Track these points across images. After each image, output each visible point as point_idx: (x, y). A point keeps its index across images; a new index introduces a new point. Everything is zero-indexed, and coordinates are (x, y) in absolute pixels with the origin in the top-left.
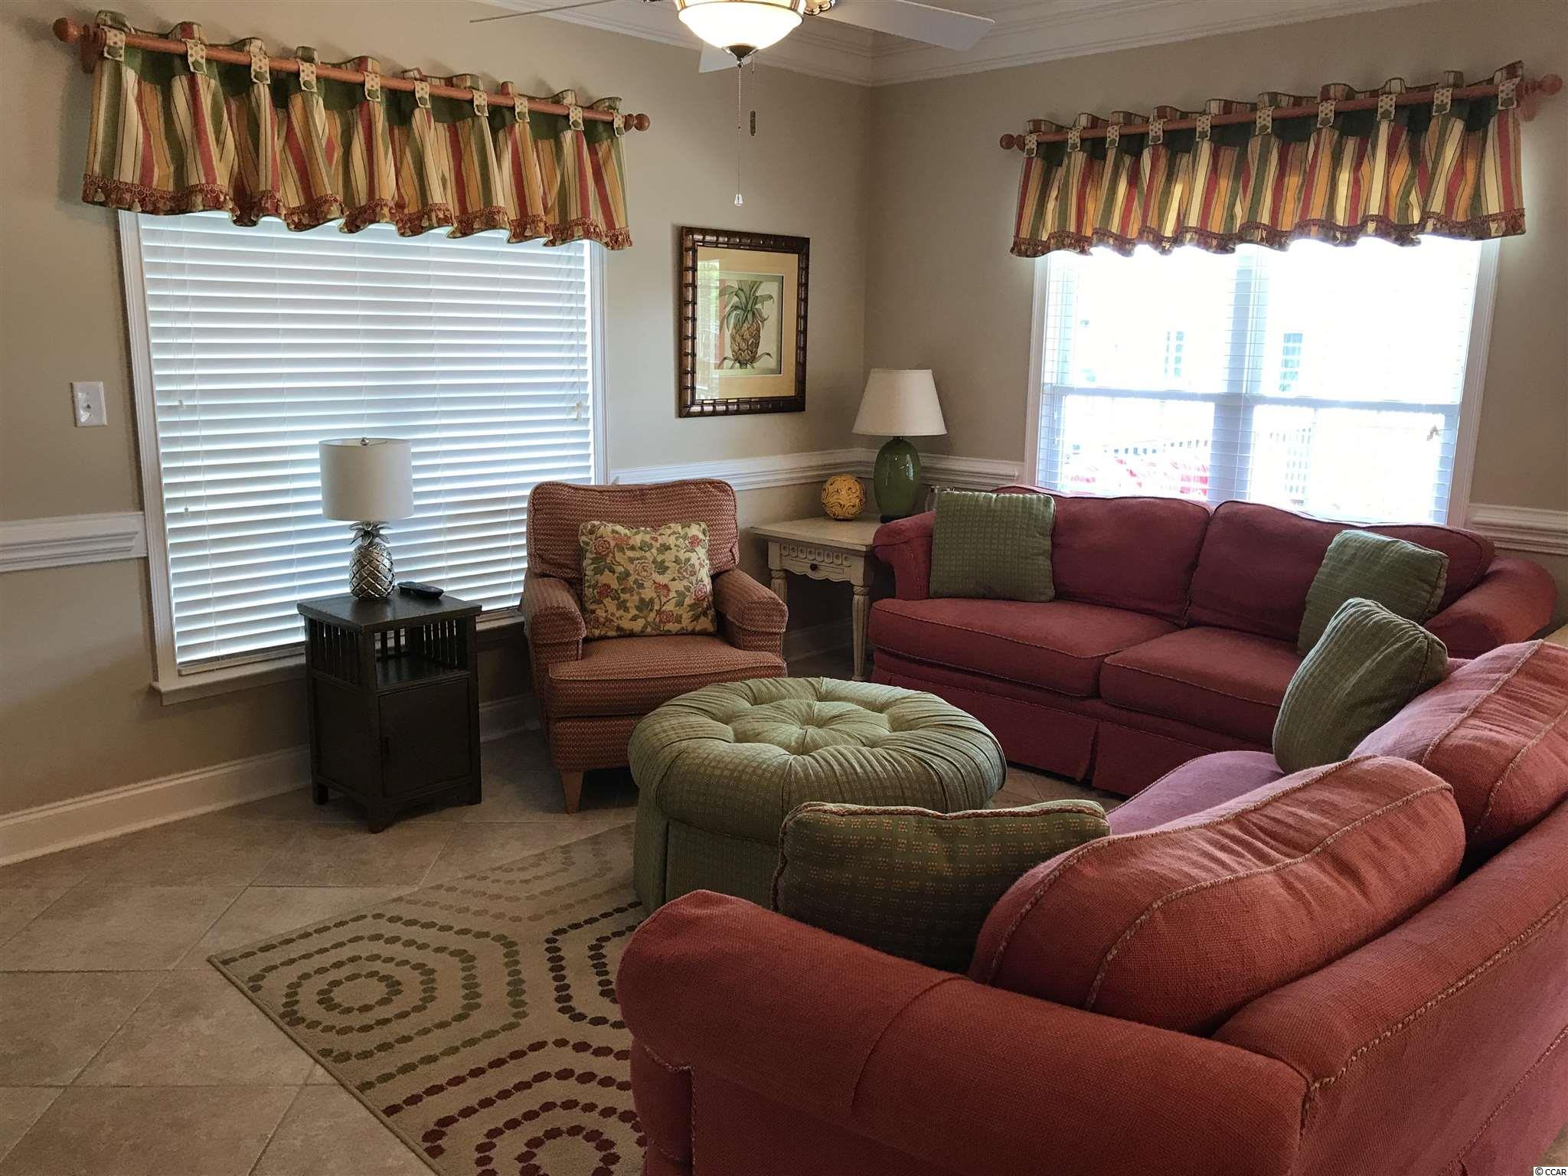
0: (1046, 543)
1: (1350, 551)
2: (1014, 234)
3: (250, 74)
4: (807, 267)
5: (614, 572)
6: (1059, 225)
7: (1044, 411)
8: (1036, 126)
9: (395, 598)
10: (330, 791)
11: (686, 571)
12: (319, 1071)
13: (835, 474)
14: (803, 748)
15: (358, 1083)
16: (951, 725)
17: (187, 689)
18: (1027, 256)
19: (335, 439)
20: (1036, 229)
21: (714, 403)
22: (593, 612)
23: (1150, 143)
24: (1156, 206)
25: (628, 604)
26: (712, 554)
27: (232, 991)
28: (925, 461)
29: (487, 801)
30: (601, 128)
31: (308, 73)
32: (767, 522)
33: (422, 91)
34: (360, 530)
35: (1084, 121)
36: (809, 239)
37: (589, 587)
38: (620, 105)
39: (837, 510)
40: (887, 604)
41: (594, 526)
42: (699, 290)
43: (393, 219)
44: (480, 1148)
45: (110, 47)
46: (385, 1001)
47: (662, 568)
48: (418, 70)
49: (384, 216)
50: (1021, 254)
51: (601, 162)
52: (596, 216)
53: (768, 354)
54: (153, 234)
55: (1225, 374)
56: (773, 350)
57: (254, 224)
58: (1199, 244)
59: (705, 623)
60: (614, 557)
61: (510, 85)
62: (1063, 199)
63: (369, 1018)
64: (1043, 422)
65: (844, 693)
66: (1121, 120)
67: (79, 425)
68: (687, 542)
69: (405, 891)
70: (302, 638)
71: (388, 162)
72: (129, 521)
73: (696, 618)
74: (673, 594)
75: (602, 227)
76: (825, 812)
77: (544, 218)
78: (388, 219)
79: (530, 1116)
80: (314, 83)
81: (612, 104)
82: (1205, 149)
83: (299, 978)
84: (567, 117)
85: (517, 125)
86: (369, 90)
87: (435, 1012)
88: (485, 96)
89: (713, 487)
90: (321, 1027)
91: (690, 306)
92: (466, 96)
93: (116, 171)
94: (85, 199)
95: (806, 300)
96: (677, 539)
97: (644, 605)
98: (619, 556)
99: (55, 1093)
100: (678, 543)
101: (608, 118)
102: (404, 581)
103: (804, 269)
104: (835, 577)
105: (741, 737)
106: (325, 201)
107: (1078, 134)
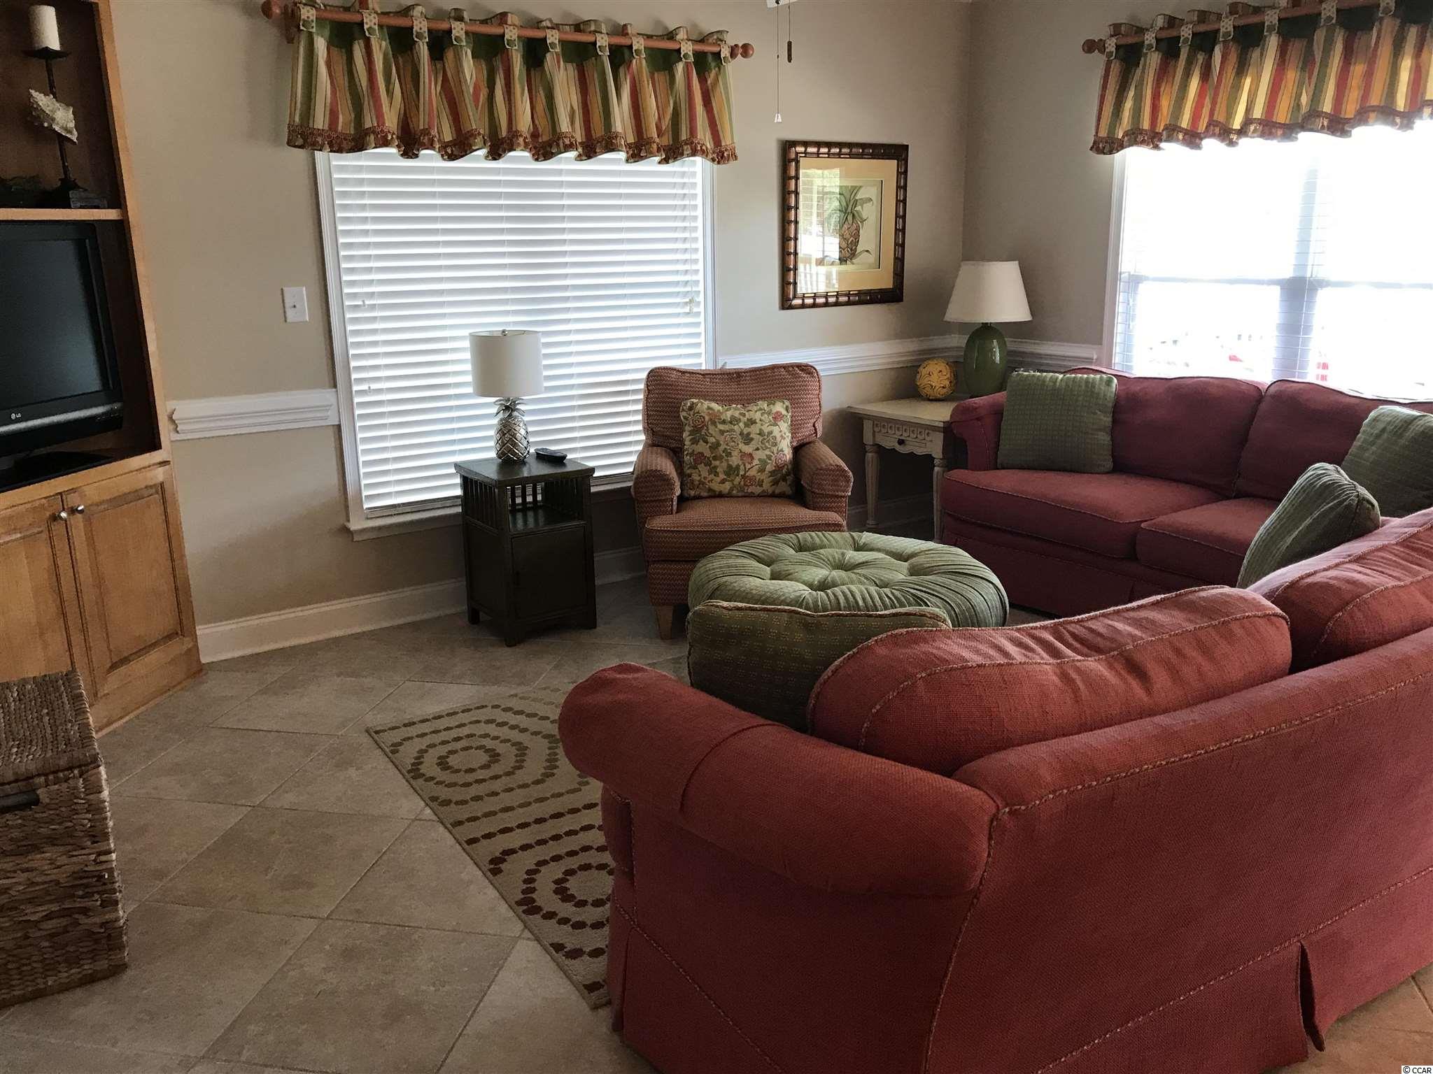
0: (1107, 420)
1: (1381, 426)
2: (1094, 134)
3: (413, 34)
4: (906, 172)
5: (707, 443)
6: (1133, 123)
7: (1121, 297)
8: (1116, 29)
9: (531, 461)
10: (481, 613)
11: (768, 441)
12: (428, 811)
13: (929, 359)
14: (823, 586)
15: (452, 821)
16: (959, 573)
17: (373, 529)
18: (1104, 154)
19: (483, 331)
20: (1112, 127)
21: (815, 297)
22: (690, 476)
23: (1221, 39)
24: (1225, 98)
25: (718, 470)
26: (795, 428)
27: (378, 752)
28: (1012, 345)
29: (600, 628)
30: (710, 58)
31: (458, 30)
32: (863, 402)
33: (553, 37)
34: (501, 404)
35: (1160, 22)
36: (907, 146)
37: (687, 455)
38: (728, 38)
39: (928, 391)
40: (958, 474)
41: (693, 403)
42: (801, 196)
43: (526, 147)
44: (529, 872)
45: (304, 20)
46: (486, 767)
47: (748, 439)
48: (551, 21)
49: (519, 145)
50: (1101, 151)
51: (710, 88)
52: (704, 136)
53: (867, 251)
54: (342, 169)
55: (1291, 260)
56: (872, 246)
57: (417, 156)
58: (1263, 135)
59: (784, 487)
60: (707, 430)
61: (629, 26)
62: (1138, 99)
63: (470, 778)
64: (1120, 308)
65: (879, 545)
66: (1196, 19)
67: (288, 321)
68: (771, 417)
69: (520, 690)
70: (458, 492)
71: (524, 98)
72: (327, 396)
73: (775, 483)
74: (756, 462)
75: (709, 145)
76: (717, 606)
77: (657, 140)
78: (522, 147)
79: (572, 854)
80: (464, 37)
81: (719, 36)
82: (1273, 42)
83: (427, 746)
84: (679, 51)
85: (634, 61)
86: (508, 40)
87: (522, 776)
88: (606, 37)
89: (800, 370)
90: (435, 781)
91: (793, 211)
92: (590, 39)
93: (311, 122)
94: (289, 143)
95: (904, 201)
96: (762, 415)
97: (731, 471)
98: (712, 429)
99: (245, 810)
100: (763, 418)
101: (716, 49)
102: (540, 448)
103: (903, 173)
104: (920, 451)
105: (775, 576)
106: (472, 134)
107: (1154, 35)
